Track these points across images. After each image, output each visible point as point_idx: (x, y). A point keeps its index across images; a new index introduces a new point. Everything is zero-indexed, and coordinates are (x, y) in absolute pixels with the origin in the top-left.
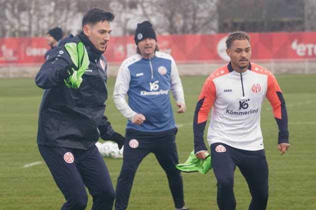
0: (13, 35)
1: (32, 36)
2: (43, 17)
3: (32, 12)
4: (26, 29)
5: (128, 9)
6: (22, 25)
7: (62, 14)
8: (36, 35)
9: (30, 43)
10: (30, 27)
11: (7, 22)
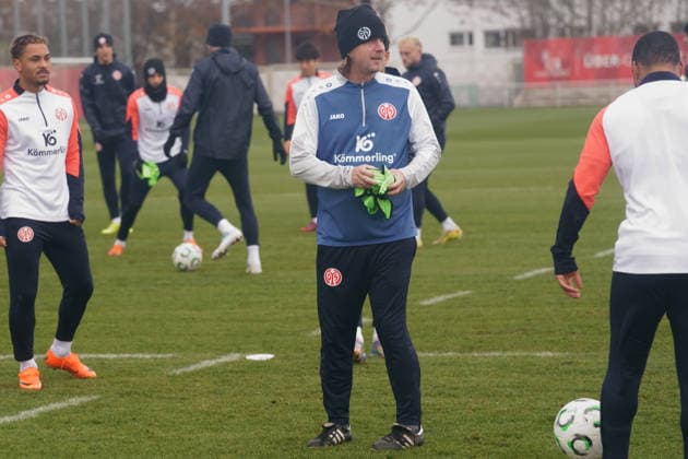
0: (562, 33)
1: (594, 34)
4: (583, 23)
6: (575, 16)
8: (600, 33)
9: (589, 47)
10: (589, 19)
11: (550, 13)
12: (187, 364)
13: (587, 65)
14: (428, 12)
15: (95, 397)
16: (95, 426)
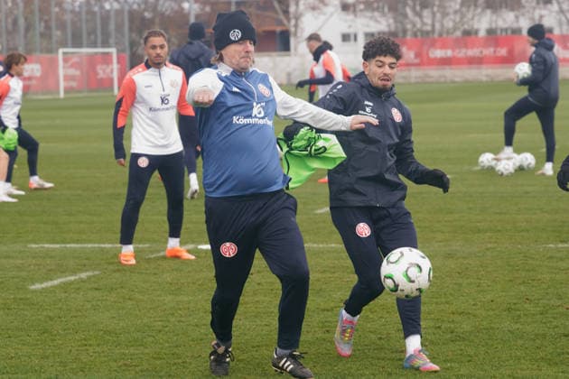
0: (415, 35)
1: (436, 36)
2: (448, 14)
3: (435, 9)
4: (429, 28)
5: (541, 5)
6: (424, 24)
7: (468, 11)
8: (440, 35)
9: (433, 44)
10: (433, 26)
11: (407, 21)
12: (159, 251)
13: (431, 55)
14: (327, 19)
15: (97, 273)
16: (97, 292)
